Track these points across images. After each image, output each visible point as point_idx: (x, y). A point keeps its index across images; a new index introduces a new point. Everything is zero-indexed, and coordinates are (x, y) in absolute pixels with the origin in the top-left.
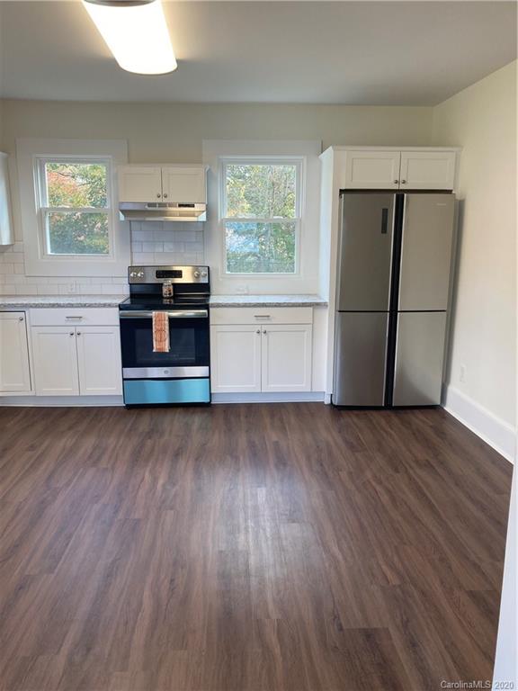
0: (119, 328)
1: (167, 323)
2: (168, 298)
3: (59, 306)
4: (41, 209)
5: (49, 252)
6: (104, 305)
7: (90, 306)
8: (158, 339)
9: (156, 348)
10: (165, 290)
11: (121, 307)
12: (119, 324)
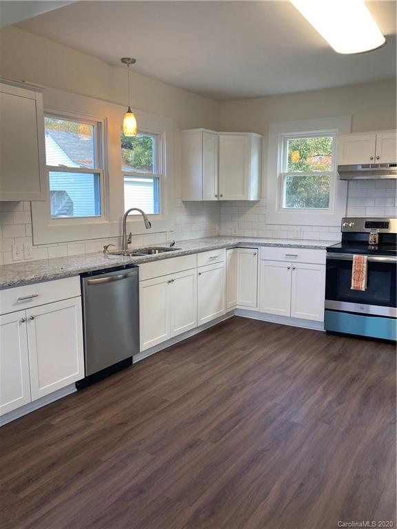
0: (325, 266)
1: (365, 265)
2: (373, 245)
3: (281, 246)
4: (281, 174)
5: (284, 206)
6: (316, 248)
7: (305, 247)
8: (356, 278)
9: (353, 286)
10: (371, 238)
11: (329, 250)
12: (325, 263)
